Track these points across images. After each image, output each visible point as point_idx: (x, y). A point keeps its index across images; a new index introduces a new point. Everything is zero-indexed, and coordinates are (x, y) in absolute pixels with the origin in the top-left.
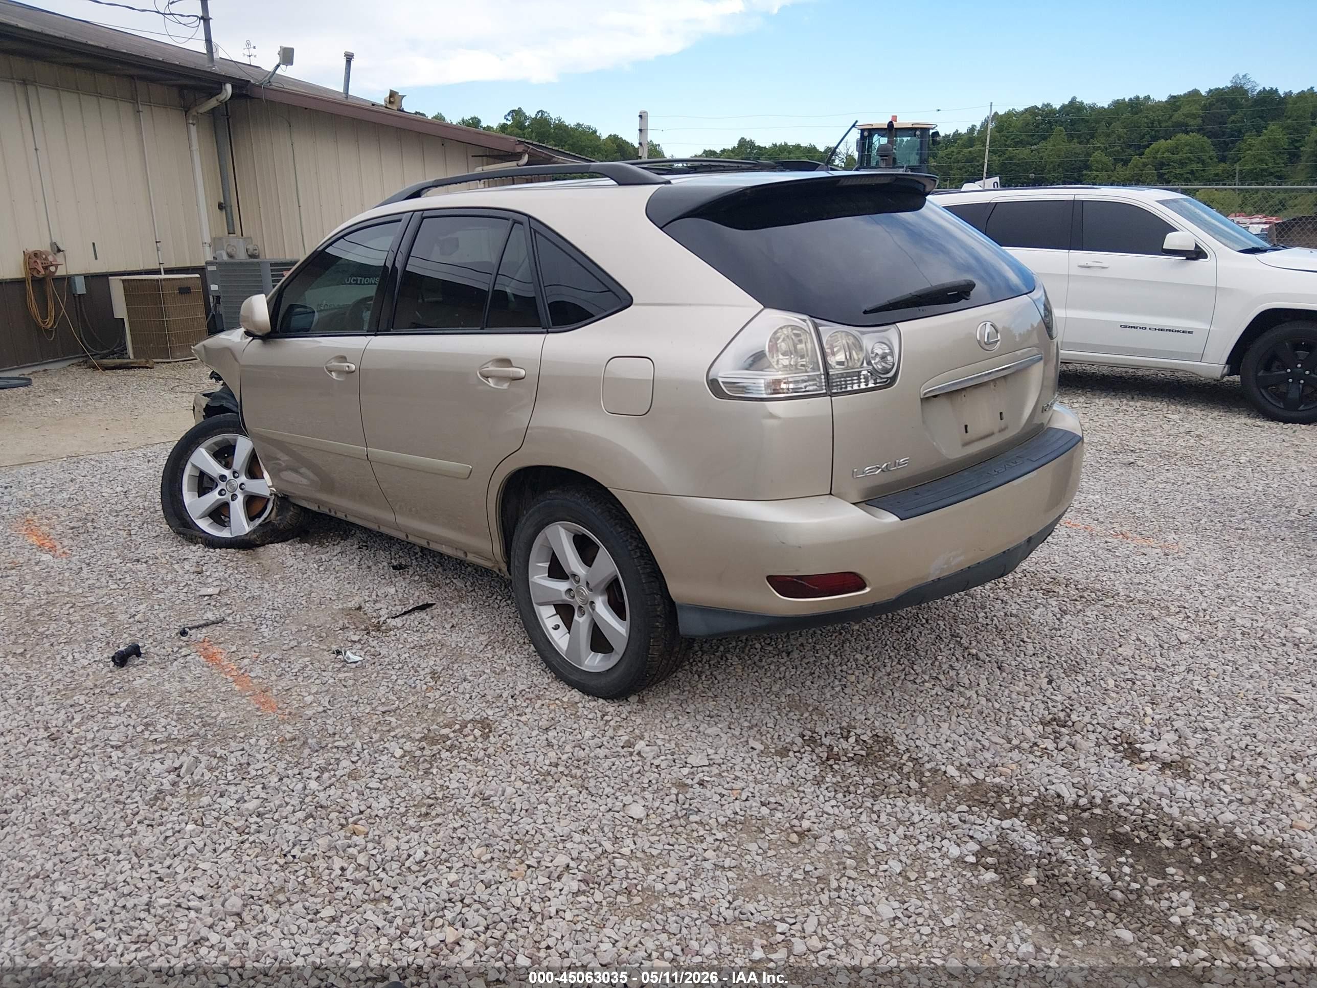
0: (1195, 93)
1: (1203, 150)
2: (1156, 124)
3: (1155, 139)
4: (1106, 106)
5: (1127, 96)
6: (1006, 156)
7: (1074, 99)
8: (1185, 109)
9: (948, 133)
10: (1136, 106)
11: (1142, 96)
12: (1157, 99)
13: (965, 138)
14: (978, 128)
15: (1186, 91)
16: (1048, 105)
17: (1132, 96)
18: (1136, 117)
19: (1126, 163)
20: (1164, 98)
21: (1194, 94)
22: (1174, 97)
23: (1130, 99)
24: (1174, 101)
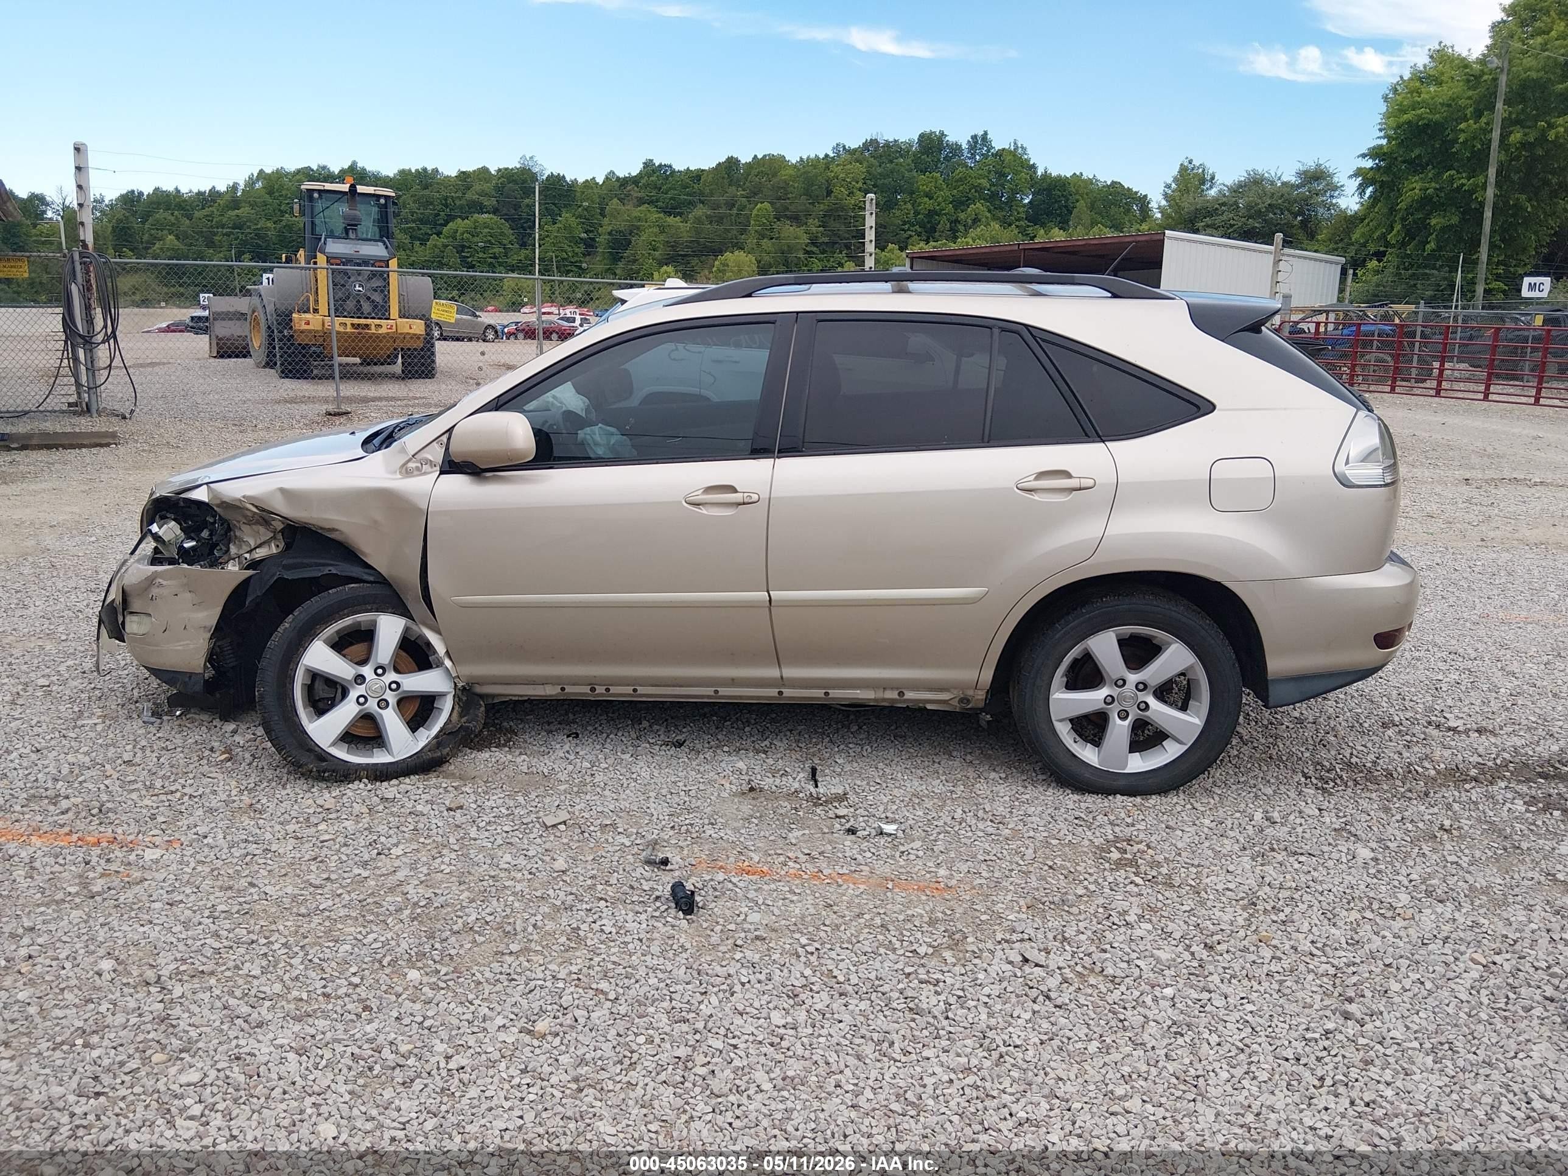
0: (484, 170)
1: (502, 234)
2: (449, 201)
3: (450, 218)
4: (391, 175)
5: (414, 166)
6: (284, 223)
7: (354, 164)
8: (477, 187)
9: (202, 190)
10: (425, 179)
11: (429, 168)
12: (446, 173)
13: (227, 197)
14: (242, 186)
15: (475, 168)
16: (324, 168)
17: (419, 167)
18: (426, 192)
19: (423, 242)
20: (453, 173)
21: (483, 173)
22: (463, 173)
23: (417, 170)
24: (463, 176)
